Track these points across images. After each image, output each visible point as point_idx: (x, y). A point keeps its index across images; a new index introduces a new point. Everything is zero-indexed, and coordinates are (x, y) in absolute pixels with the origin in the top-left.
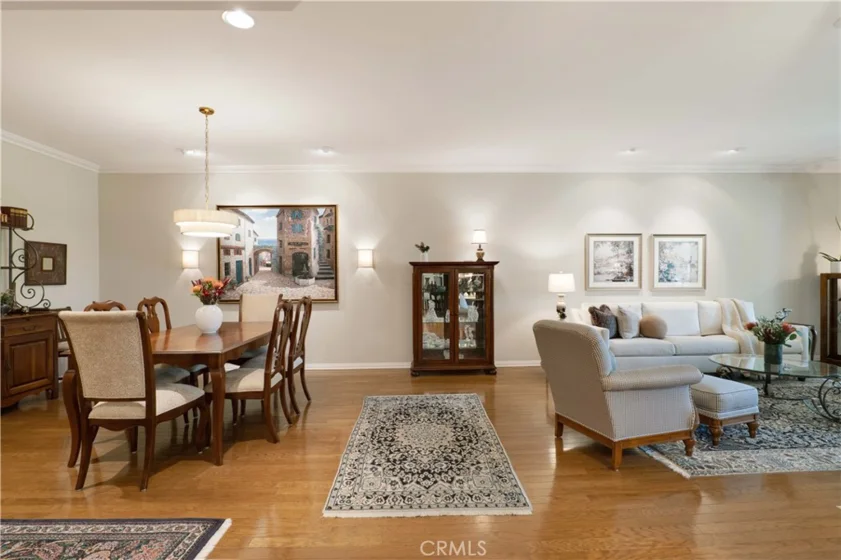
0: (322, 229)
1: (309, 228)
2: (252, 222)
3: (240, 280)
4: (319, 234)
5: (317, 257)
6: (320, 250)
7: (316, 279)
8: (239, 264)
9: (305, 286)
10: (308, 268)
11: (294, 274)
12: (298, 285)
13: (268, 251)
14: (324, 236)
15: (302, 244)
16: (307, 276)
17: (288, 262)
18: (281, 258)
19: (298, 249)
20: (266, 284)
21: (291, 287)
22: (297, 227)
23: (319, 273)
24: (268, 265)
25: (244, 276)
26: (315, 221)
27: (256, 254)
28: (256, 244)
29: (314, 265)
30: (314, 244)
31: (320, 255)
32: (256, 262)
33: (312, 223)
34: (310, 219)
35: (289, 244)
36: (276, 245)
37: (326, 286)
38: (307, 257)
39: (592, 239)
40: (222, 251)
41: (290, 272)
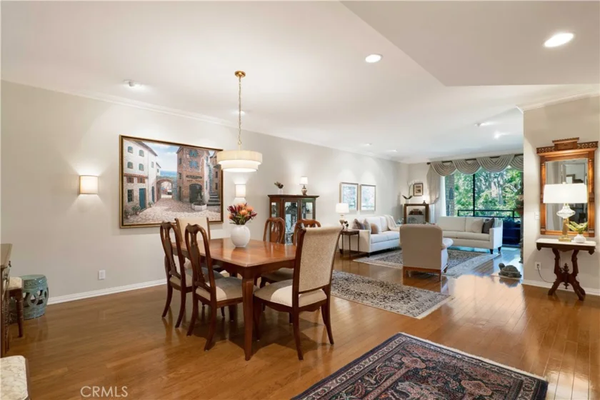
0: (212, 167)
1: (203, 164)
2: (156, 155)
3: (143, 205)
4: (210, 170)
5: (208, 188)
6: (210, 184)
7: (208, 205)
8: (143, 192)
9: (199, 211)
10: (202, 197)
11: (191, 202)
12: (193, 210)
13: (168, 181)
14: (213, 173)
15: (197, 177)
16: (201, 203)
17: (186, 192)
18: (180, 188)
19: (194, 181)
20: (167, 210)
21: (188, 211)
22: (194, 163)
23: (209, 201)
24: (169, 194)
25: (147, 202)
26: (207, 160)
27: (159, 183)
28: (159, 174)
29: (206, 194)
30: (206, 178)
31: (211, 187)
32: (158, 190)
33: (205, 161)
34: (203, 158)
35: (187, 176)
36: (176, 177)
37: (215, 211)
38: (201, 188)
39: (343, 185)
40: (125, 178)
41: (188, 200)
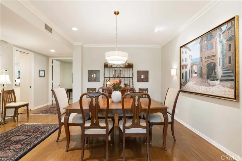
0: (224, 41)
1: (216, 43)
2: (190, 50)
3: (186, 81)
4: (223, 46)
5: (221, 64)
6: (223, 59)
7: (221, 81)
8: (186, 72)
9: (213, 86)
10: (215, 73)
11: (208, 78)
12: (209, 85)
13: (195, 64)
14: (226, 47)
15: (212, 56)
16: (215, 79)
17: (205, 70)
18: (201, 67)
19: (210, 61)
20: (195, 84)
21: (206, 86)
22: (209, 46)
23: (222, 76)
24: (196, 73)
25: (188, 79)
26: (220, 37)
27: (192, 67)
28: (192, 62)
29: (219, 71)
30: (219, 55)
31: (223, 62)
32: (192, 71)
33: (218, 39)
34: (217, 37)
35: (205, 58)
36: (199, 60)
37: (227, 87)
38: (215, 65)
40: (181, 67)
41: (206, 76)
